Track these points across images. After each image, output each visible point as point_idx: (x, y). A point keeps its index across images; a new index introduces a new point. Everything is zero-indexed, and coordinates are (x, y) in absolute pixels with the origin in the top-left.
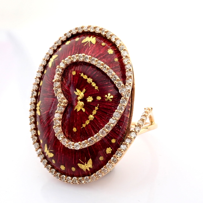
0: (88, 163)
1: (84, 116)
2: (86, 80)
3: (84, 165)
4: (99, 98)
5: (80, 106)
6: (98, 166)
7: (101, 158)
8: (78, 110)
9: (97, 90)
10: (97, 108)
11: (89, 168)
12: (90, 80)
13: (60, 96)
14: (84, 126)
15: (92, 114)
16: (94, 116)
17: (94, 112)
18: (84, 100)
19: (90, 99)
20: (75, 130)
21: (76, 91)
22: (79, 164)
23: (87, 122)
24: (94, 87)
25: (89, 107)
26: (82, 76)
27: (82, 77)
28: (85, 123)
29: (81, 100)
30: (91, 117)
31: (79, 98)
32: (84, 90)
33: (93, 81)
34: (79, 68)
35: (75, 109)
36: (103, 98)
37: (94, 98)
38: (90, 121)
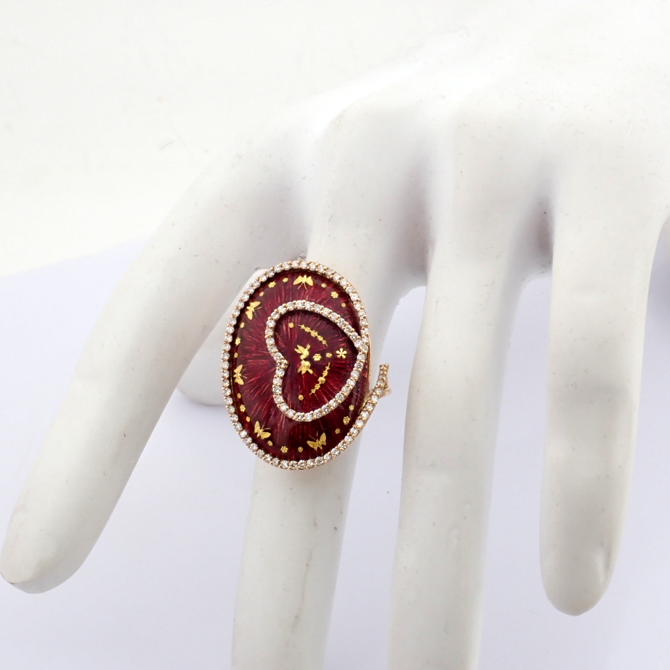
0: (320, 439)
1: (311, 379)
2: (310, 333)
3: (316, 442)
4: (329, 355)
5: (305, 367)
6: (333, 442)
7: (338, 431)
8: (303, 372)
9: (325, 345)
10: (328, 368)
12: (314, 334)
13: (278, 357)
14: (313, 391)
15: (322, 376)
16: (325, 377)
17: (325, 373)
18: (309, 359)
19: (317, 358)
20: (301, 397)
21: (298, 348)
22: (309, 442)
23: (317, 387)
24: (321, 342)
25: (318, 368)
27: (304, 330)
28: (314, 388)
29: (305, 360)
30: (322, 379)
31: (302, 357)
32: (309, 347)
33: (319, 335)
34: (296, 318)
35: (298, 372)
36: (335, 355)
37: (323, 355)
38: (321, 385)
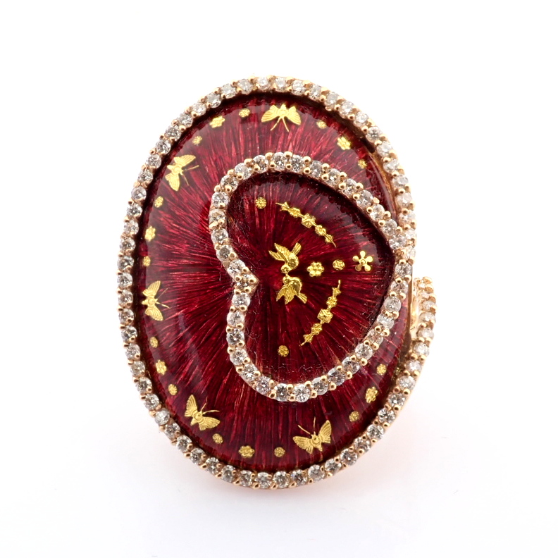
0: (320, 432)
1: (306, 314)
2: (300, 219)
3: (311, 437)
4: (339, 265)
6: (344, 441)
7: (354, 417)
8: (288, 300)
9: (331, 244)
10: (336, 291)
11: (323, 444)
12: (308, 221)
14: (308, 338)
15: (325, 307)
16: (332, 310)
17: (332, 302)
18: (300, 272)
19: (315, 270)
20: (283, 351)
21: (275, 251)
22: (296, 439)
23: (317, 329)
24: (323, 238)
25: (317, 290)
26: (284, 209)
27: (287, 213)
28: (309, 332)
29: (292, 274)
30: (326, 315)
33: (318, 223)
34: (272, 189)
35: (278, 298)
36: (350, 265)
37: (327, 265)
38: (325, 325)
